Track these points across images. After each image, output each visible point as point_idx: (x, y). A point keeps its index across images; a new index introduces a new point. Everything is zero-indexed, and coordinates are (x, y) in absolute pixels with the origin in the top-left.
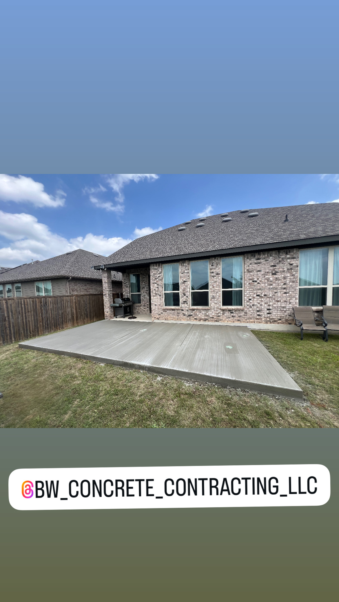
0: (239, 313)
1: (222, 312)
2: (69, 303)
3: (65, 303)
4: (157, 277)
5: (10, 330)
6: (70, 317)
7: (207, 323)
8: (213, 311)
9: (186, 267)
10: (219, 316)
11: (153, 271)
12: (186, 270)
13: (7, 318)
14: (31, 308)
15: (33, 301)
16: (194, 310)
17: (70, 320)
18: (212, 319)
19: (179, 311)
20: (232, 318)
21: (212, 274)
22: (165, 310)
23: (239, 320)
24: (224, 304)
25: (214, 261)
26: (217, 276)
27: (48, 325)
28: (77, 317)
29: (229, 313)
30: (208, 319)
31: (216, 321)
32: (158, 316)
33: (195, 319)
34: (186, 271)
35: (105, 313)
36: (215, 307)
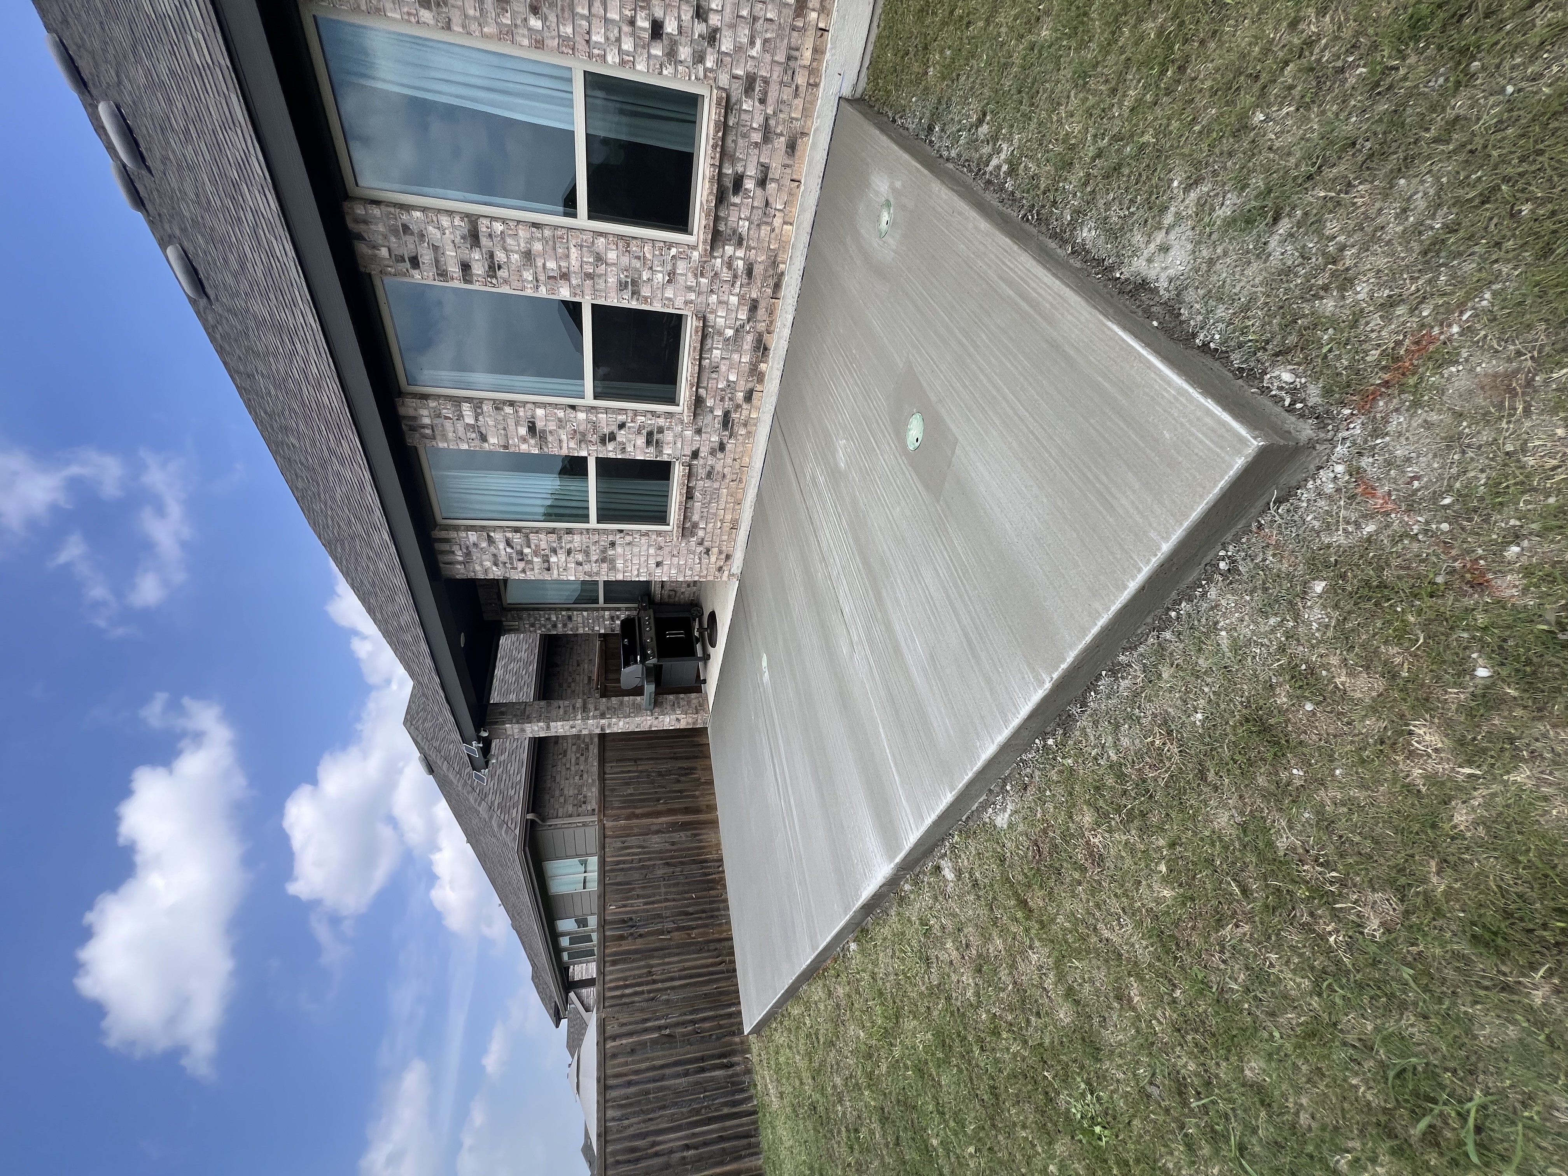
0: (745, 136)
1: (729, 250)
2: (633, 841)
3: (628, 855)
4: (509, 550)
5: (704, 1020)
6: (681, 836)
7: (779, 343)
8: (714, 298)
9: (439, 416)
10: (750, 272)
11: (478, 568)
12: (460, 417)
13: (663, 1032)
14: (638, 968)
15: (614, 963)
16: (698, 402)
17: (695, 835)
18: (761, 312)
19: (702, 473)
20: (772, 186)
21: (479, 269)
22: (687, 529)
23: (792, 147)
24: (680, 222)
25: (384, 252)
26: (484, 241)
27: (703, 911)
28: (687, 811)
29: (736, 200)
30: (760, 335)
31: (777, 286)
32: (713, 559)
33: (749, 397)
34: (470, 420)
35: (682, 725)
36: (691, 281)
